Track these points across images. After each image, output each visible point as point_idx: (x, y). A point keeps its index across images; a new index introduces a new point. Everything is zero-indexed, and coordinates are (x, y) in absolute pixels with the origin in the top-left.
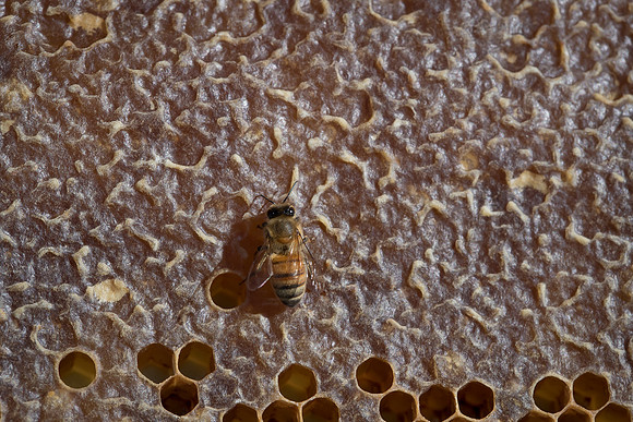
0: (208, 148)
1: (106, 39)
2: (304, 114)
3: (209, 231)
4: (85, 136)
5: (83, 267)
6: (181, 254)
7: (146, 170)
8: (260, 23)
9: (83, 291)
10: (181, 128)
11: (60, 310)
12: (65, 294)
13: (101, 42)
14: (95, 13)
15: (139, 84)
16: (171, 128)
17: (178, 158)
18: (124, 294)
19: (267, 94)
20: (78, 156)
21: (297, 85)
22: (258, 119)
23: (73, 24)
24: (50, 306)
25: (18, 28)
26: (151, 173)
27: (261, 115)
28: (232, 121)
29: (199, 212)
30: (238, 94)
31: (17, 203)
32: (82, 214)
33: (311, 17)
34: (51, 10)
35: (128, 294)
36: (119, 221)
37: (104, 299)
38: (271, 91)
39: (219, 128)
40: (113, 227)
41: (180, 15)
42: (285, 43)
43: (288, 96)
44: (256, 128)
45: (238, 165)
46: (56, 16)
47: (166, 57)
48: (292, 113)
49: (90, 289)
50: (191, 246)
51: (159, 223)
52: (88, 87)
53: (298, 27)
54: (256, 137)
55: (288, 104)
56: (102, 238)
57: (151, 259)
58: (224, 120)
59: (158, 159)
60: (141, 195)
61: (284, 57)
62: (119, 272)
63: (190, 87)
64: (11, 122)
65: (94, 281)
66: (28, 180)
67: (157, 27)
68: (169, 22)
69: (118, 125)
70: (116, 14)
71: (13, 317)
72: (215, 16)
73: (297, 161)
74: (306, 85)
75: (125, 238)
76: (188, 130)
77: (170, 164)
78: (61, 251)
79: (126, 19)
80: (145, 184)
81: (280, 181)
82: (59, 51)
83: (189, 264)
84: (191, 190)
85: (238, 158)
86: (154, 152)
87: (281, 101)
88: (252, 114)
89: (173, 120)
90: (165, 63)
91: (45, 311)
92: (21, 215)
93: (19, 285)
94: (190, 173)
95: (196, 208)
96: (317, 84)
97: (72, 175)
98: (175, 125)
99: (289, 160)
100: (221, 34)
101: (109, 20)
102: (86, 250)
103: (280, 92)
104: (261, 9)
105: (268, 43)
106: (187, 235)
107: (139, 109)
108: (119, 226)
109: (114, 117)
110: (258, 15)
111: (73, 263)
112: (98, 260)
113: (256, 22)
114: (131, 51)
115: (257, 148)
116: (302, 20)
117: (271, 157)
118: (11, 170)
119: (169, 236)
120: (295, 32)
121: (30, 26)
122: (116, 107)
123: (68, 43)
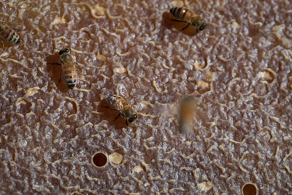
0: (246, 136)
1: (210, 91)
2: (283, 127)
3: (244, 167)
4: (201, 127)
5: (197, 176)
6: (233, 174)
7: (223, 142)
8: (268, 92)
9: (196, 185)
10: (237, 127)
11: (187, 191)
12: (189, 186)
13: (208, 92)
14: (206, 82)
15: (222, 109)
16: (233, 127)
17: (235, 139)
18: (211, 188)
19: (269, 118)
20: (198, 134)
21: (281, 116)
22: (266, 127)
23: (197, 85)
24: (183, 190)
25: (177, 84)
26: (224, 143)
27: (267, 125)
28: (256, 126)
29: (241, 160)
30: (259, 116)
31: (174, 149)
32: (198, 156)
33: (287, 91)
34: (190, 79)
35: (212, 188)
36: (211, 160)
37: (203, 189)
38: (271, 117)
39: (251, 129)
40: (209, 162)
41: (238, 86)
42: (277, 100)
43: (277, 119)
44: (265, 130)
45: (257, 143)
46: (192, 81)
47: (232, 101)
48: (279, 126)
49: (198, 185)
50: (237, 172)
51: (226, 162)
52: (203, 108)
53: (282, 94)
54: (264, 134)
55: (277, 122)
56: (204, 166)
57: (222, 176)
58: (253, 126)
59: (227, 138)
60: (220, 151)
61: (276, 105)
62: (210, 179)
63: (241, 112)
64: (173, 118)
65: (200, 182)
66: (178, 141)
67: (229, 89)
68: (234, 88)
69: (214, 124)
70: (214, 83)
71: (169, 192)
72: (251, 87)
73: (279, 144)
74: (284, 116)
75: (213, 167)
76: (239, 128)
77: (232, 140)
78: (189, 169)
79: (218, 85)
80: (222, 147)
81: (272, 151)
82: (192, 94)
83: (236, 179)
84: (239, 151)
85: (257, 141)
86: (226, 135)
87: (275, 121)
88: (264, 125)
89: (234, 123)
90: (232, 102)
91: (181, 191)
92: (175, 154)
93: (172, 180)
94: (239, 144)
95: (240, 158)
96: (288, 116)
97: (195, 141)
98: (235, 126)
99: (276, 143)
100: (253, 94)
101: (211, 84)
102: (198, 169)
103: (274, 118)
104: (268, 86)
105: (270, 99)
106: (236, 168)
107: (222, 118)
108: (211, 162)
109: (212, 120)
110: (267, 88)
111: (193, 174)
112: (202, 174)
113: (266, 91)
114: (219, 97)
115: (264, 138)
116: (283, 92)
117: (269, 142)
118: (172, 136)
119: (229, 167)
120: (281, 96)
121: (182, 84)
122: (213, 117)
123: (196, 91)
